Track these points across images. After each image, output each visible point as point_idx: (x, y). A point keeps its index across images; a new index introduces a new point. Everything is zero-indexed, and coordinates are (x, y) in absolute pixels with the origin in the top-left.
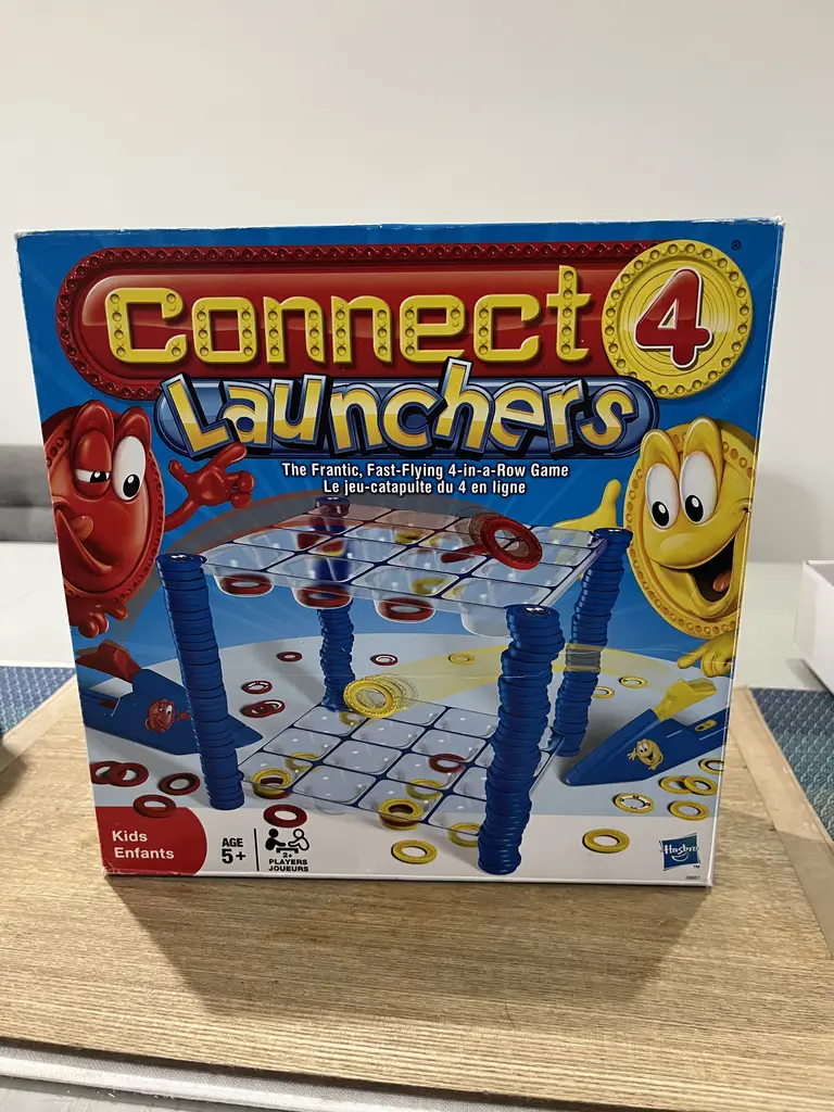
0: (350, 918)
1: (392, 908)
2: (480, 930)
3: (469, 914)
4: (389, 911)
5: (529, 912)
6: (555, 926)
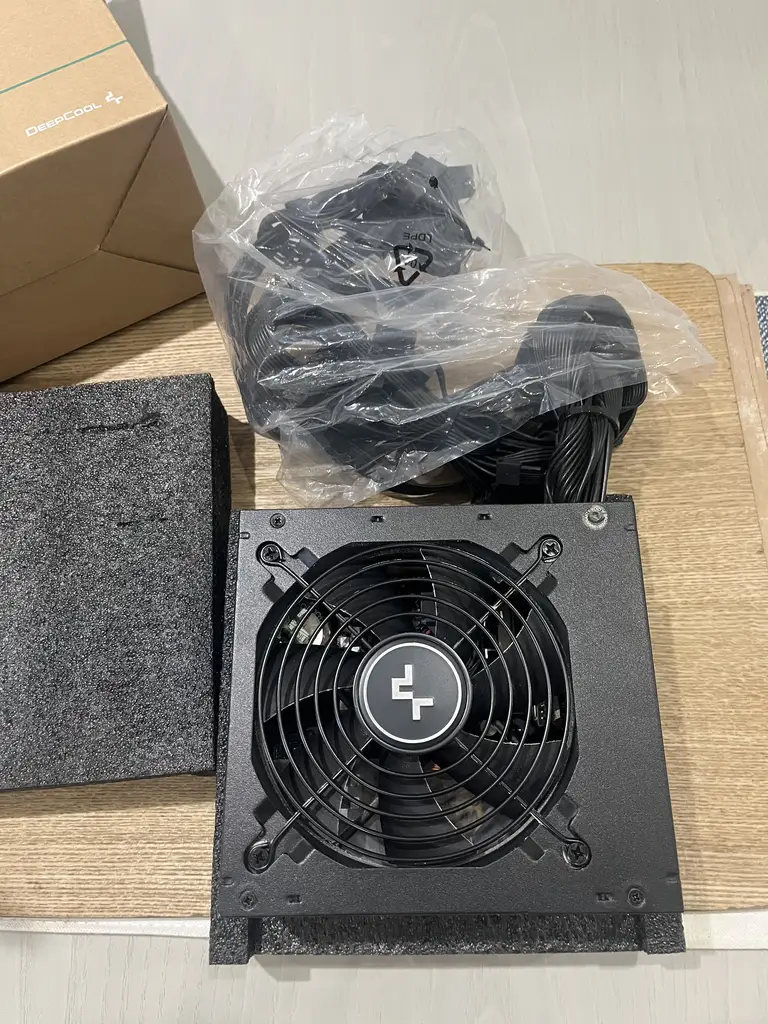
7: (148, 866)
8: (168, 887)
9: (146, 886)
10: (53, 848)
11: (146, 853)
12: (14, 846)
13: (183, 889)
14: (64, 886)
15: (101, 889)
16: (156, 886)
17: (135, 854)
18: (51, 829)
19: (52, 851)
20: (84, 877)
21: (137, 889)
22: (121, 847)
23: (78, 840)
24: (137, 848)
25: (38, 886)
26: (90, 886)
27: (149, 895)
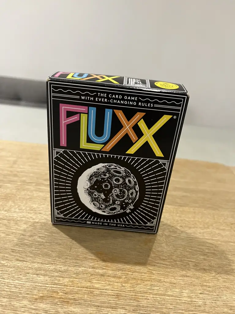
0: (89, 284)
1: (114, 277)
2: (169, 293)
3: (160, 281)
4: (113, 279)
5: (193, 279)
6: (210, 289)
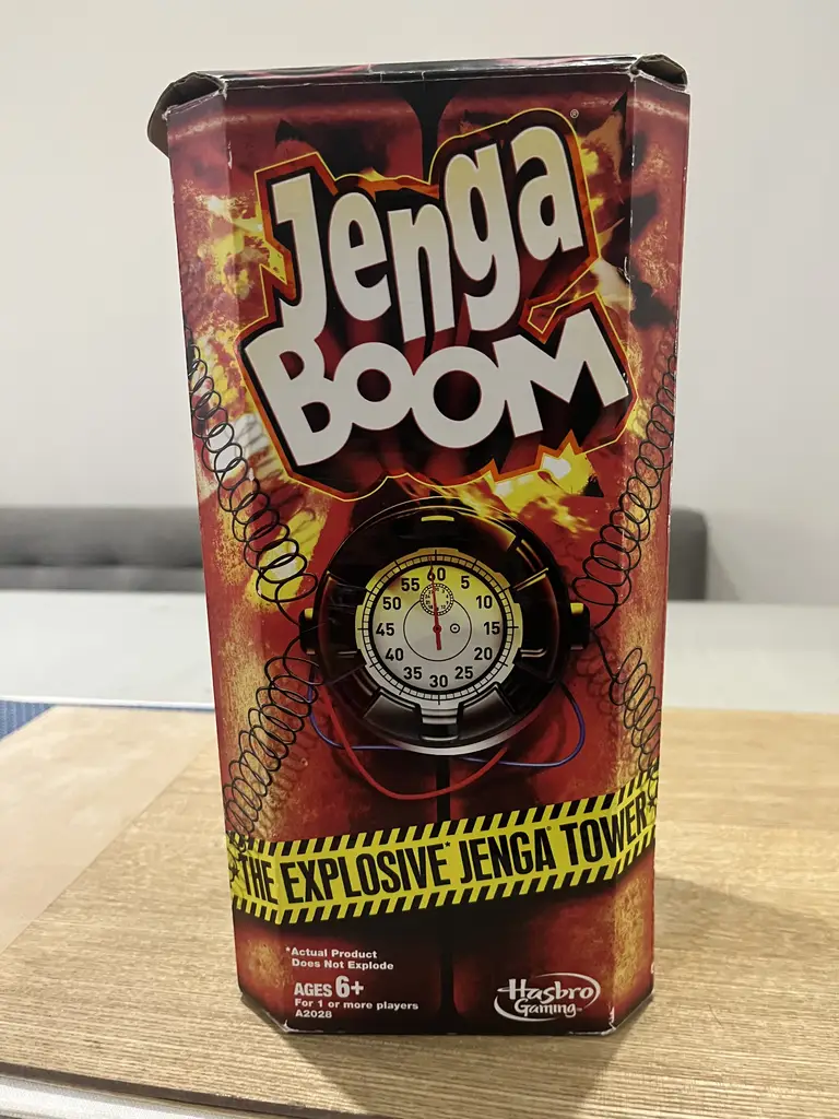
7: (245, 1046)
8: (265, 1069)
9: (236, 1064)
10: (133, 1014)
11: (250, 1034)
12: (88, 1006)
13: (285, 1075)
14: (130, 1049)
15: (176, 1059)
16: (250, 1066)
17: (233, 1032)
18: (139, 997)
19: (130, 1016)
20: (160, 1045)
21: (224, 1065)
22: (219, 1023)
23: (167, 1011)
24: (240, 1028)
25: (95, 1045)
26: (163, 1054)
27: (237, 1074)
